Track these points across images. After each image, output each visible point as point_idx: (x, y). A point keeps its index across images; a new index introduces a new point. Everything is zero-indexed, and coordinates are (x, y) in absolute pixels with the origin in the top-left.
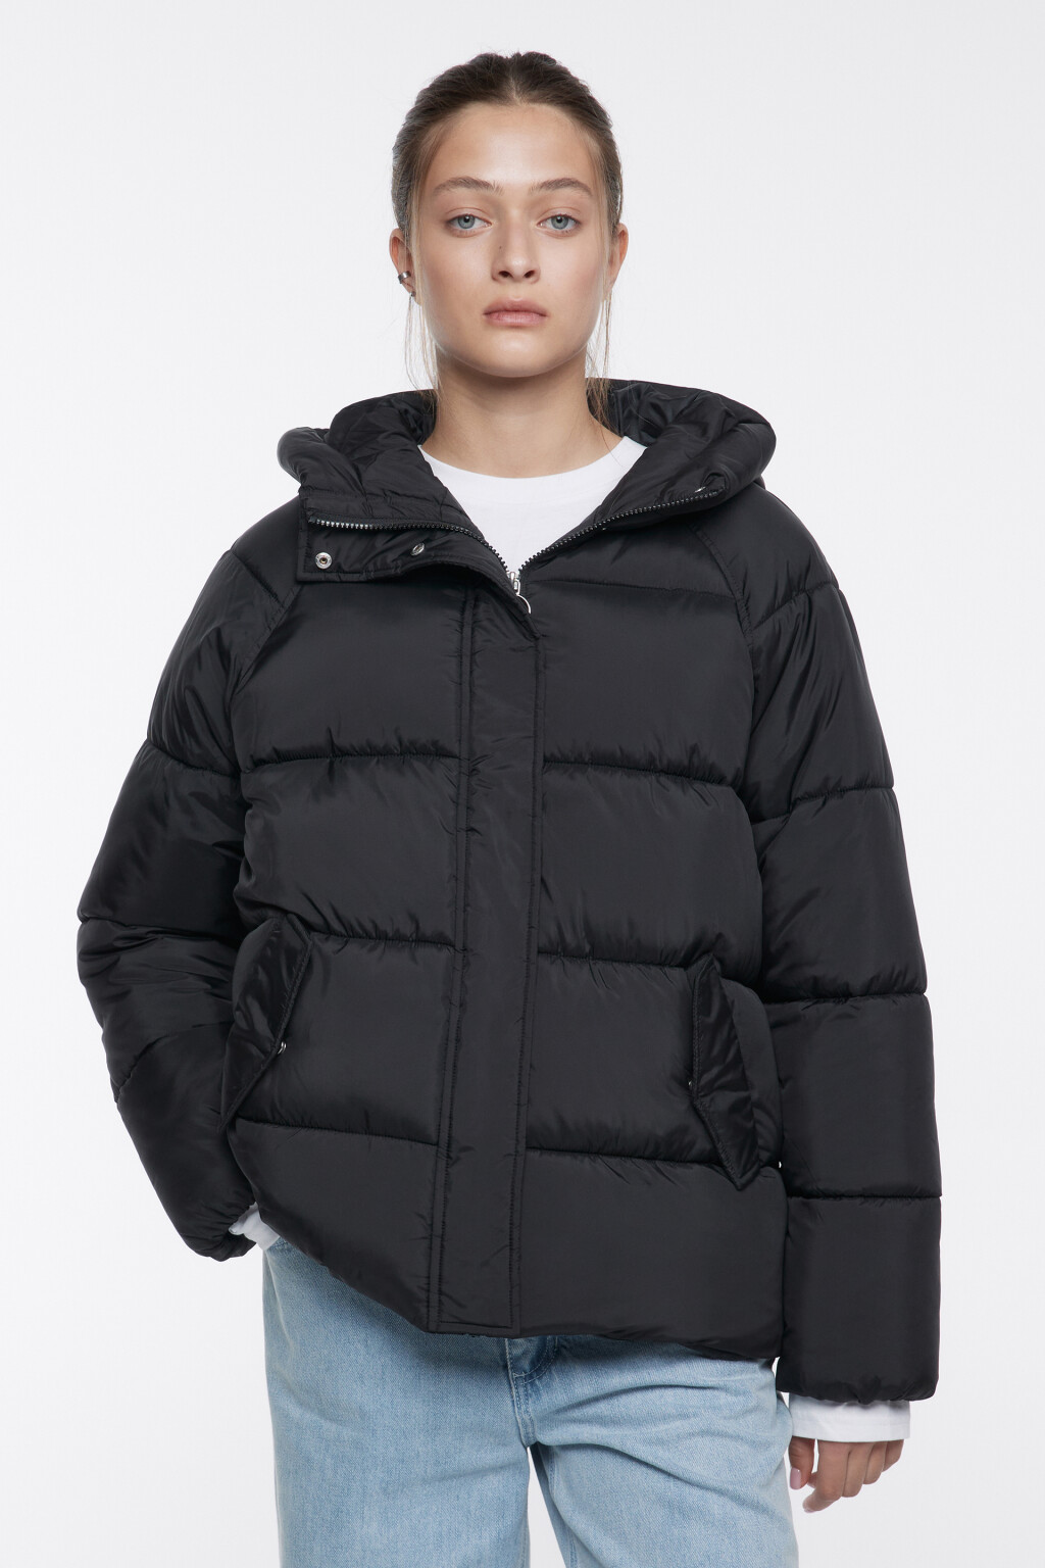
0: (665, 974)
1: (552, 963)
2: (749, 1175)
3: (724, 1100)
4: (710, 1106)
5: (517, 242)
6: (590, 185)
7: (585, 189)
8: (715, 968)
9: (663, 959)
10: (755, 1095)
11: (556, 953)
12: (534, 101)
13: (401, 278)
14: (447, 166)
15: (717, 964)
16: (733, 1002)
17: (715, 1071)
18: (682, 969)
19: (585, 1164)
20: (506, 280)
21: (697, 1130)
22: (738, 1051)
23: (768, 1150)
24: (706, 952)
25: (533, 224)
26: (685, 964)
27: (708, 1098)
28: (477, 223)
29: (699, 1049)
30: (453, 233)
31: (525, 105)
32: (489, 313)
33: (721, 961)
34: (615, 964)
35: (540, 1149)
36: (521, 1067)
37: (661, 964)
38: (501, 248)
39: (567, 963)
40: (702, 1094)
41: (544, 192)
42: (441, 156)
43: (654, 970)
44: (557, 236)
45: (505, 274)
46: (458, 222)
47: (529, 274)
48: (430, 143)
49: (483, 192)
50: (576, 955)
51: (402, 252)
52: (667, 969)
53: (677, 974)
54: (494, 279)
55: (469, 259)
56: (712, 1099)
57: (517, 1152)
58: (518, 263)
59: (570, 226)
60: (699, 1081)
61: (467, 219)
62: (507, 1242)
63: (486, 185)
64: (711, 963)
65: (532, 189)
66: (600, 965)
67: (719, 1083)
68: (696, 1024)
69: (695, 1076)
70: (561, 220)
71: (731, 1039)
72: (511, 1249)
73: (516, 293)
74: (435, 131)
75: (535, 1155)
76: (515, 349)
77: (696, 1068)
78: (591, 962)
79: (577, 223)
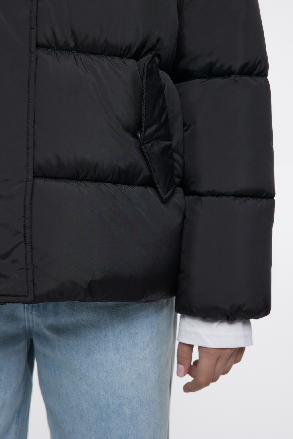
0: (125, 62)
1: (48, 54)
2: (170, 192)
3: (158, 146)
4: (150, 150)
8: (155, 61)
9: (122, 52)
10: (174, 143)
11: (51, 47)
15: (156, 59)
16: (164, 85)
17: (153, 128)
18: (135, 61)
19: (73, 187)
21: (142, 164)
22: (167, 117)
23: (178, 177)
24: (150, 50)
26: (137, 57)
27: (149, 145)
29: (145, 112)
33: (159, 56)
34: (92, 56)
35: (44, 177)
36: (28, 122)
37: (121, 56)
39: (59, 54)
40: (146, 142)
43: (117, 60)
50: (65, 49)
52: (125, 60)
53: (131, 62)
56: (151, 145)
57: (27, 179)
60: (145, 134)
62: (23, 239)
64: (153, 58)
66: (82, 56)
67: (156, 135)
68: (144, 95)
69: (143, 129)
71: (163, 109)
72: (26, 244)
75: (40, 182)
77: (143, 125)
78: (75, 54)
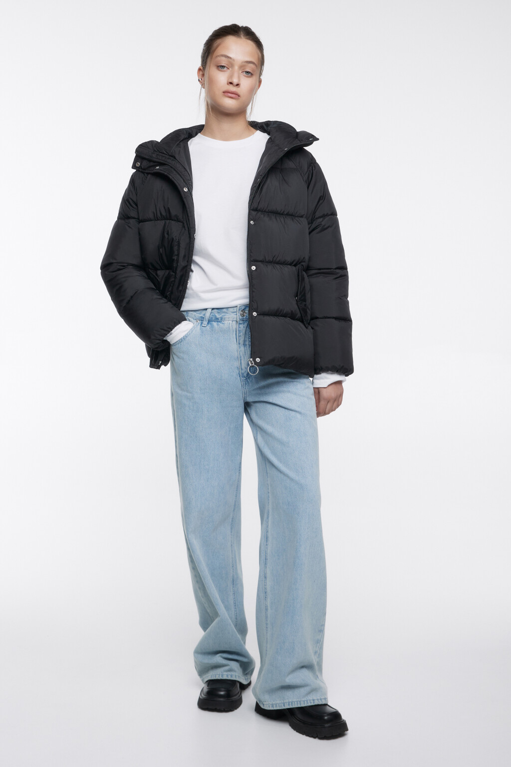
5: (236, 75)
6: (257, 65)
7: (256, 65)
12: (247, 39)
13: (199, 80)
14: (220, 51)
17: (301, 295)
20: (231, 85)
21: (298, 310)
24: (300, 263)
25: (241, 72)
28: (225, 68)
30: (219, 70)
31: (245, 39)
32: (224, 92)
38: (231, 76)
41: (245, 64)
42: (219, 48)
44: (245, 76)
45: (231, 83)
46: (221, 67)
47: (238, 85)
48: (217, 44)
49: (229, 60)
51: (201, 73)
54: (228, 84)
55: (221, 78)
58: (235, 81)
59: (250, 75)
61: (223, 67)
63: (230, 58)
65: (242, 62)
67: (302, 299)
69: (298, 296)
70: (247, 72)
71: (304, 287)
73: (232, 88)
74: (218, 41)
76: (229, 103)
77: (299, 293)
79: (252, 74)
